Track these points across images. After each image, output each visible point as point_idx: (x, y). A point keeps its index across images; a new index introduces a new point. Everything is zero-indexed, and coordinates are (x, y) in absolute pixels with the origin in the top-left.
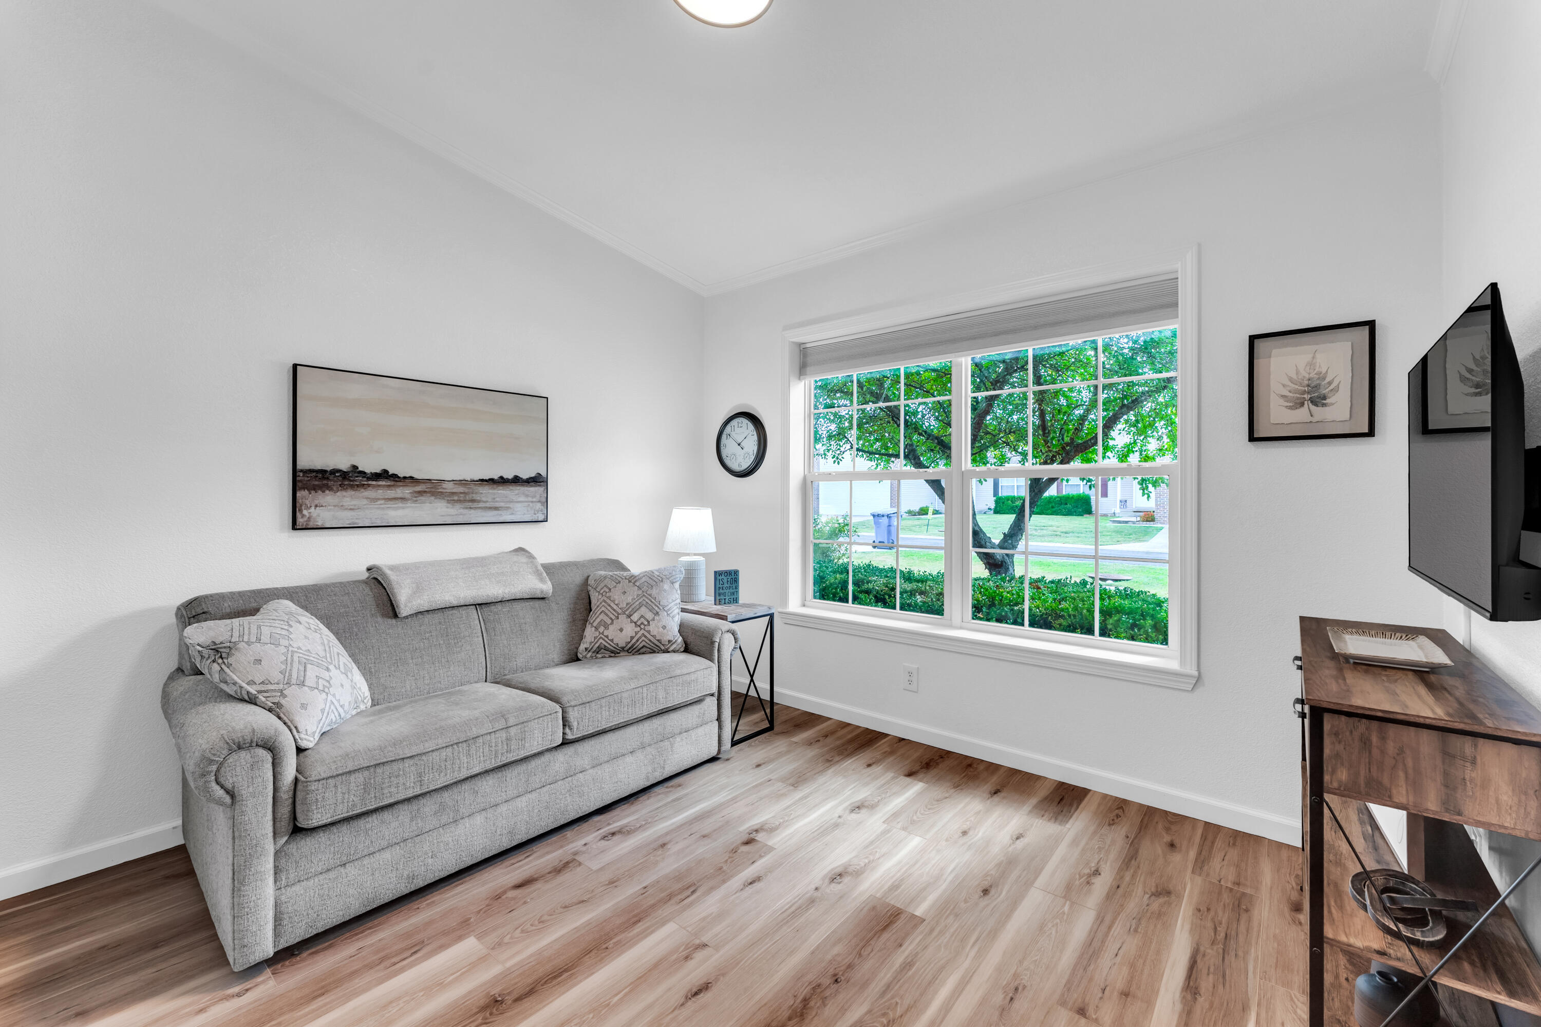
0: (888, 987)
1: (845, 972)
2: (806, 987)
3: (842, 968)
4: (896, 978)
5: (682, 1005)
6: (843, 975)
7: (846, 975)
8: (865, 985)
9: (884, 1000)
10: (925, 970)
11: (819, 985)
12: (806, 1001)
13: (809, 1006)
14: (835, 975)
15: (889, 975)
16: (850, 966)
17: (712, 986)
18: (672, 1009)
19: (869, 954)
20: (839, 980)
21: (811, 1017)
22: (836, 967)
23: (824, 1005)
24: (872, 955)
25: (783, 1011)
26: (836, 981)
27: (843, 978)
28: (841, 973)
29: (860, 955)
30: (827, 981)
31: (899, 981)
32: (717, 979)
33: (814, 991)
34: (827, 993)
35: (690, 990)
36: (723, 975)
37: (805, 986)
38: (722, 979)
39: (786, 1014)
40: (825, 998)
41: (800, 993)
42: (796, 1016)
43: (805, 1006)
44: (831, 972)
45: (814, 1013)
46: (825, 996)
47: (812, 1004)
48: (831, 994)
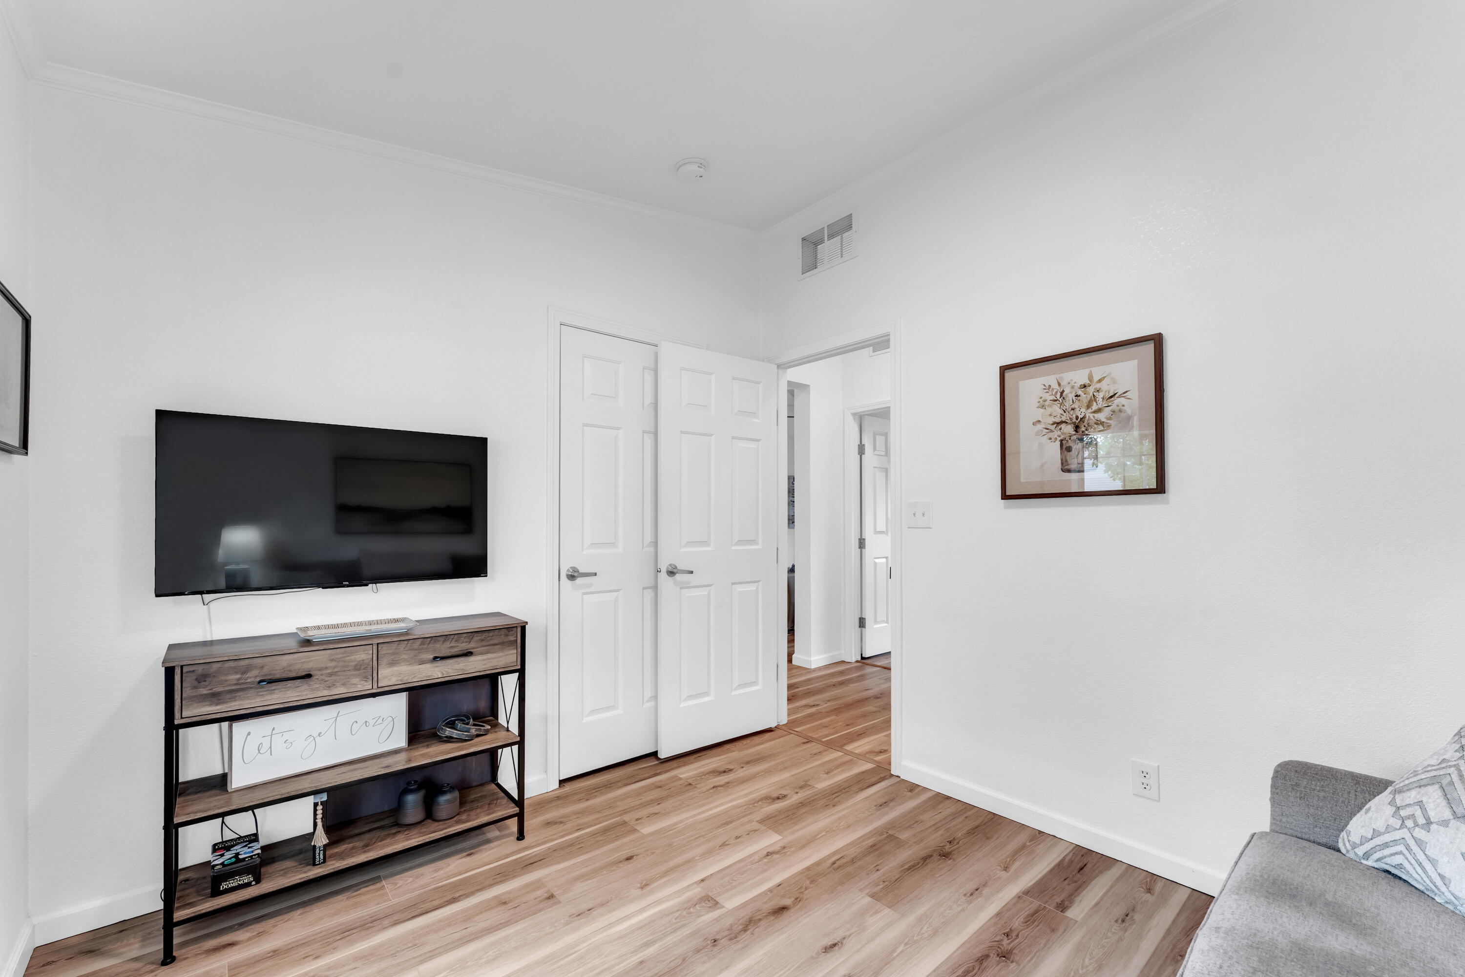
0: (675, 930)
1: (704, 948)
2: (742, 939)
3: (706, 950)
4: (665, 936)
5: (844, 938)
6: (708, 945)
7: (705, 944)
8: (692, 935)
9: (684, 922)
10: (637, 938)
11: (731, 939)
12: (745, 929)
13: (744, 926)
14: (714, 946)
15: (670, 938)
16: (698, 951)
17: (821, 950)
18: (852, 936)
19: (676, 959)
20: (713, 941)
21: (744, 919)
22: (711, 952)
23: (731, 926)
24: (673, 958)
25: (764, 925)
26: (715, 941)
27: (709, 942)
28: (709, 946)
29: (684, 960)
30: (724, 942)
31: (663, 934)
32: (818, 954)
33: (736, 936)
34: (726, 933)
35: (840, 948)
36: (812, 958)
37: (742, 941)
38: (814, 955)
39: (762, 923)
40: (729, 930)
41: (749, 935)
42: (755, 920)
43: (747, 926)
44: (716, 949)
45: (741, 921)
46: (729, 931)
47: (741, 927)
48: (723, 932)
